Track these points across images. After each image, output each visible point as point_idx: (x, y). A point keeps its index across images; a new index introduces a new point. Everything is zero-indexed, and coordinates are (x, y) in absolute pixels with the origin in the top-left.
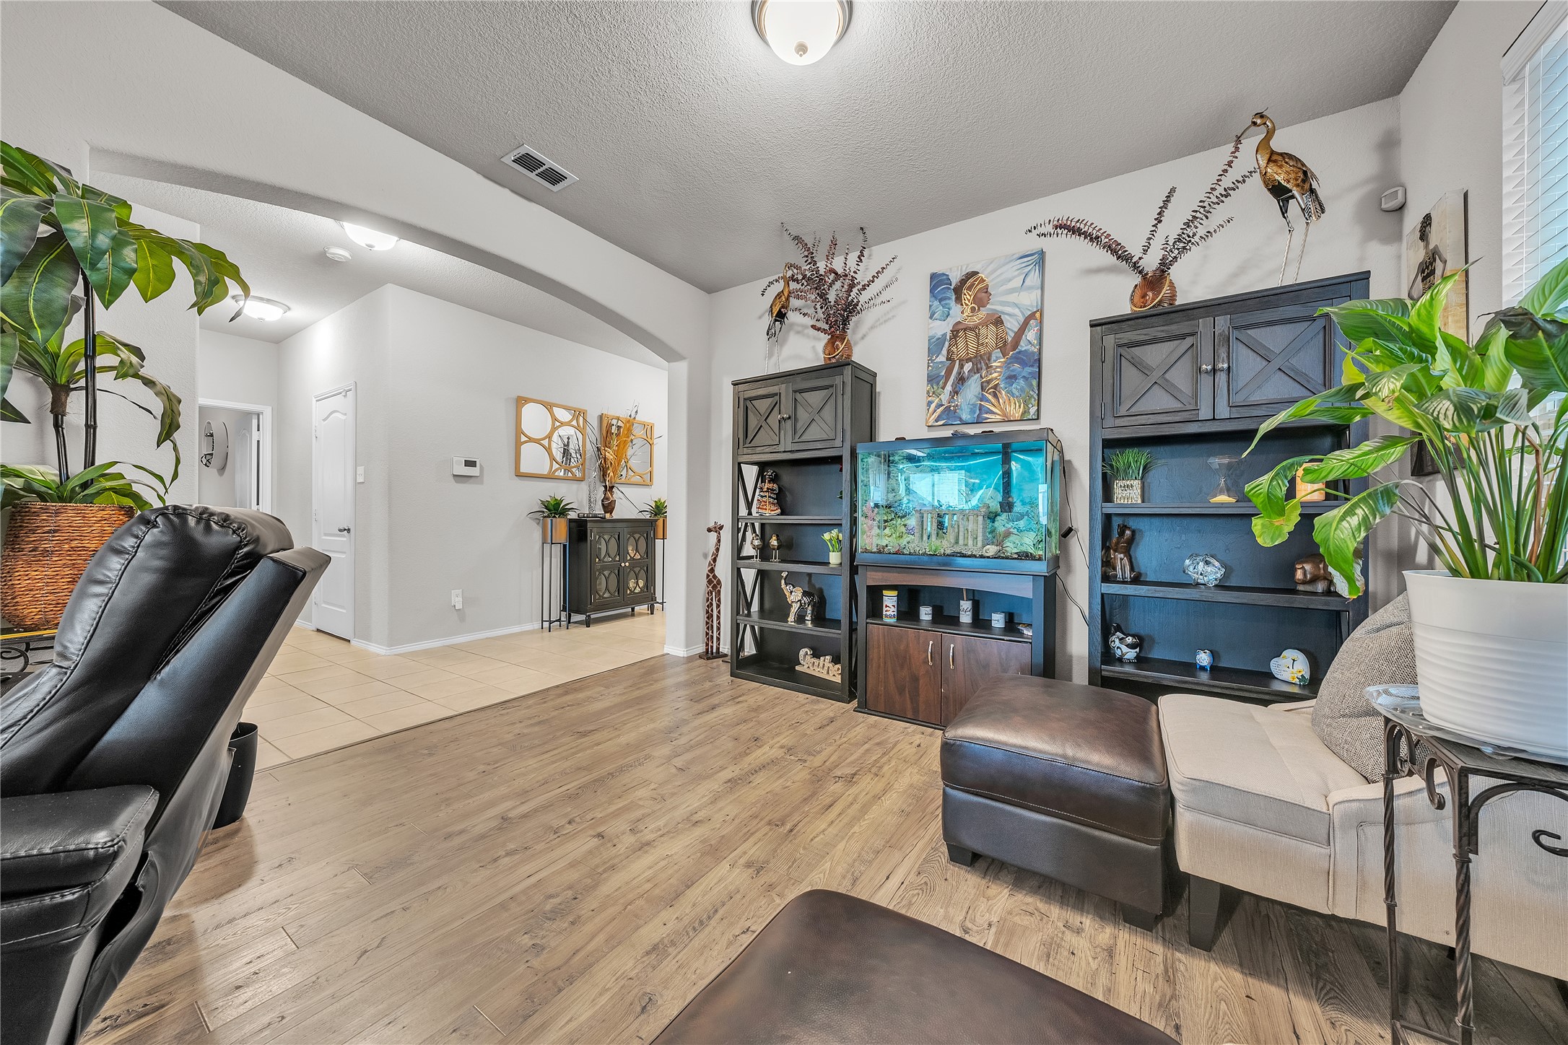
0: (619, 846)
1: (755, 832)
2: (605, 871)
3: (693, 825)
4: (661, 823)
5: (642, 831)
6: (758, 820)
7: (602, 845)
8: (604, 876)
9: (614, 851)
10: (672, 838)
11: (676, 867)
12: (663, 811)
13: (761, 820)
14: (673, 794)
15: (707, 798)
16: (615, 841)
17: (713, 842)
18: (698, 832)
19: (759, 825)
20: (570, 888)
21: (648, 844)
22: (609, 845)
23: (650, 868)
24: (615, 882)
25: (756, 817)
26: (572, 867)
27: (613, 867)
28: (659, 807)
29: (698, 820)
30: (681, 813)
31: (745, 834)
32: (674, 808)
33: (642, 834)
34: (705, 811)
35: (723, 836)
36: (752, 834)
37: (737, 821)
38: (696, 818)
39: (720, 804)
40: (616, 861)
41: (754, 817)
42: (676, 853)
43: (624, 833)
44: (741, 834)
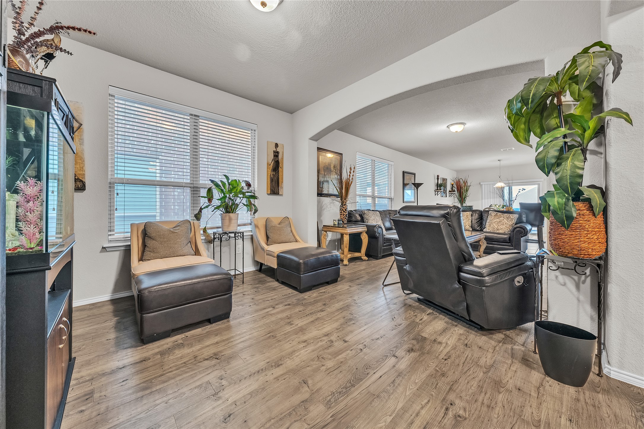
0: (336, 336)
1: (283, 334)
2: (340, 328)
3: (306, 341)
4: (320, 344)
5: (328, 341)
6: (279, 339)
7: (343, 337)
8: (339, 327)
9: (338, 334)
10: (316, 337)
11: (316, 327)
12: (319, 350)
13: (277, 339)
14: (313, 360)
15: (296, 355)
16: (338, 338)
17: (301, 333)
18: (305, 338)
19: (279, 337)
20: (349, 325)
21: (325, 336)
22: (340, 337)
23: (324, 327)
24: (336, 325)
25: (278, 341)
26: (351, 331)
27: (337, 329)
28: (321, 353)
29: (304, 343)
30: (311, 348)
31: (287, 334)
32: (313, 351)
33: (328, 340)
34: (299, 347)
35: (296, 335)
36: (285, 334)
37: (288, 340)
38: (304, 344)
39: (290, 350)
40: (336, 331)
41: (279, 341)
42: (315, 331)
43: (335, 341)
44: (289, 334)
